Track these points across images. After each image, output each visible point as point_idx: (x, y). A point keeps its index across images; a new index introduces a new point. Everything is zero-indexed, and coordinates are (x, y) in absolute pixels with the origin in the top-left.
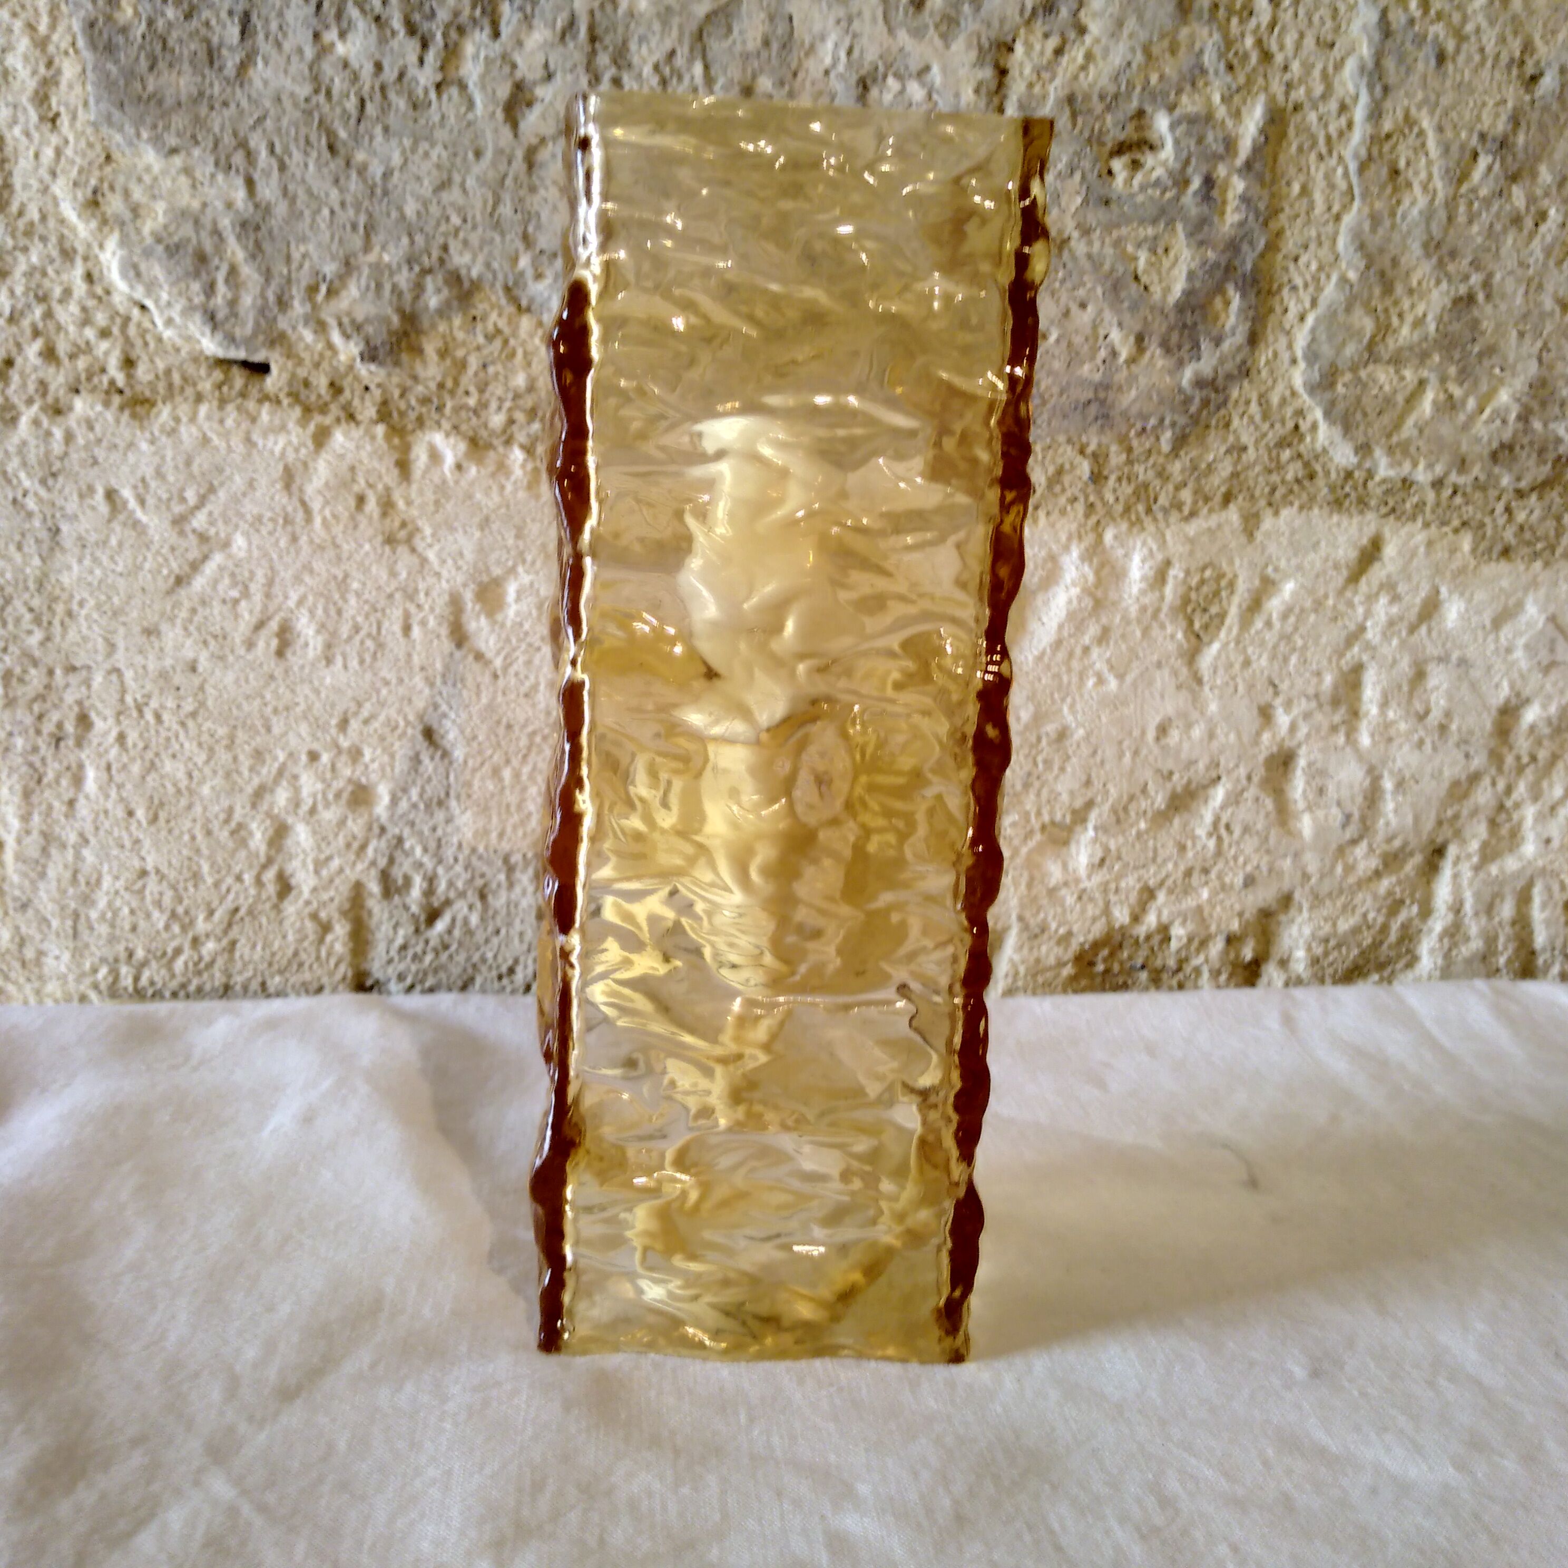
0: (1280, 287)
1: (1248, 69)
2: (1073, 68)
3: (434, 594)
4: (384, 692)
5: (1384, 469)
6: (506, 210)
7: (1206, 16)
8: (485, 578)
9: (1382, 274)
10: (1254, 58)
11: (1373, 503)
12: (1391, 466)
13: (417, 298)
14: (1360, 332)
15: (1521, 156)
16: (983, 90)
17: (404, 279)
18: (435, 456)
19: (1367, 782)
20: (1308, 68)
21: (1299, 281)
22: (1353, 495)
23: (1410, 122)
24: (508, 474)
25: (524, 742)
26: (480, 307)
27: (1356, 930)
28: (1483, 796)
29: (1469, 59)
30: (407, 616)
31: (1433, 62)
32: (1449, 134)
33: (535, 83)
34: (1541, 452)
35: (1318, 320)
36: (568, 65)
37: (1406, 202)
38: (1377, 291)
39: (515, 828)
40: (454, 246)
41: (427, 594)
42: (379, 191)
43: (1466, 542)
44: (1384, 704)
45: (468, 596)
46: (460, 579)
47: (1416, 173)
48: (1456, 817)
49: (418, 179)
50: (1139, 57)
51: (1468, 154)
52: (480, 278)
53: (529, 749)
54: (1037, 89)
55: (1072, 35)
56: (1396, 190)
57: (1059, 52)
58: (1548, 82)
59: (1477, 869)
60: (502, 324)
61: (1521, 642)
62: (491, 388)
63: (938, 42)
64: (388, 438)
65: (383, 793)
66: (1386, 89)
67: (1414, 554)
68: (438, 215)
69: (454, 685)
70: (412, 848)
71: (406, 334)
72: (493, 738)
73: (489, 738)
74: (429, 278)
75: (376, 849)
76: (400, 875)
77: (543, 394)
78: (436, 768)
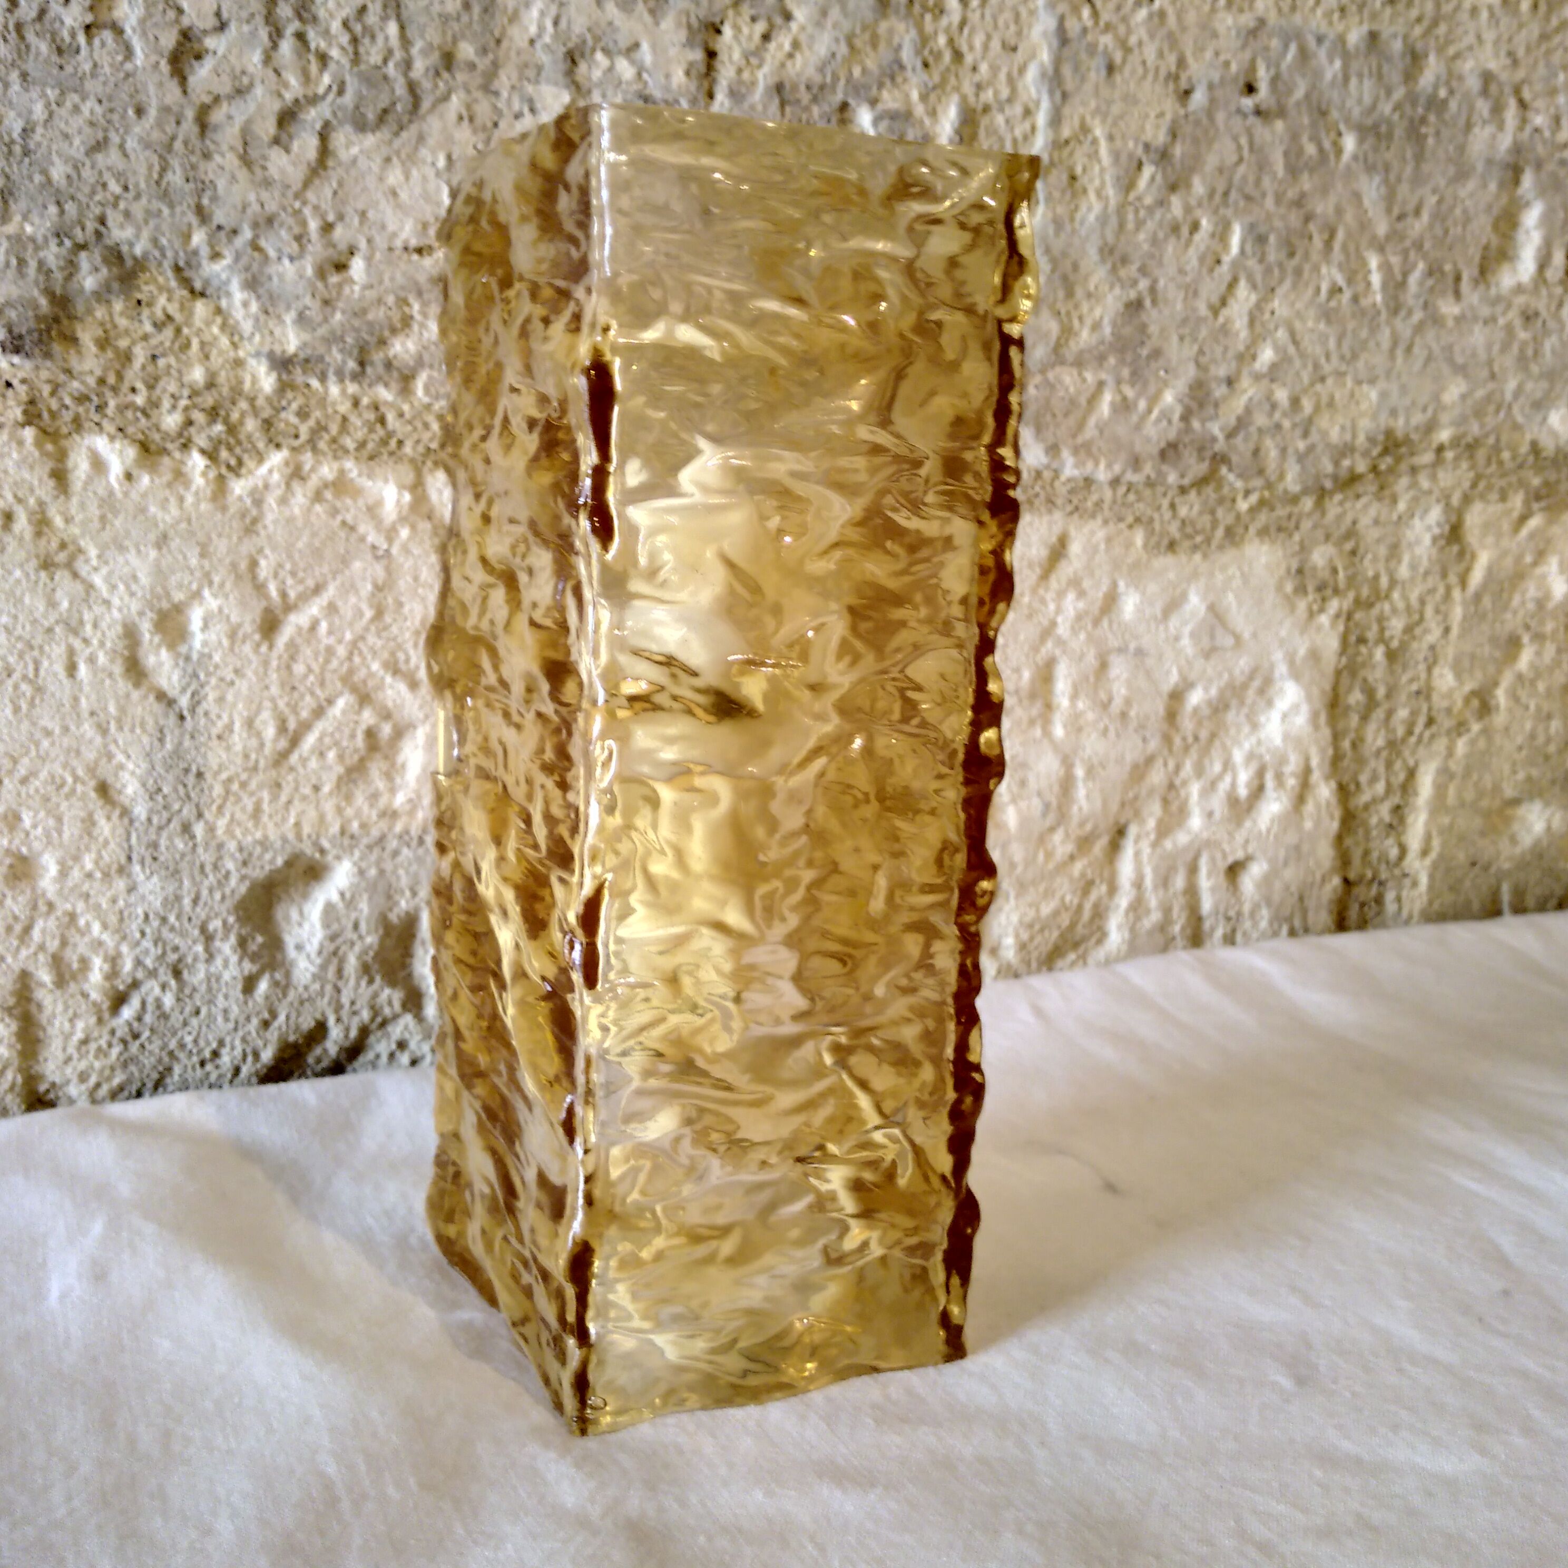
1: (942, 67)
2: (780, 56)
3: (104, 625)
4: (45, 743)
5: (1070, 469)
6: (175, 178)
7: (903, 10)
8: (165, 605)
9: (1065, 278)
10: (947, 57)
11: (1059, 502)
12: (1076, 466)
13: (68, 278)
14: (1047, 335)
15: (1178, 166)
16: (694, 73)
17: (52, 254)
18: (98, 465)
19: (1062, 772)
20: (995, 70)
22: (1043, 495)
23: (1085, 129)
24: (187, 484)
25: (219, 789)
26: (145, 290)
27: (1056, 913)
28: (1157, 777)
29: (1133, 72)
30: (71, 653)
31: (1103, 72)
32: (1118, 143)
33: (205, 32)
34: (1201, 450)
36: (244, 14)
37: (1083, 208)
38: (1061, 294)
39: (211, 891)
40: (113, 218)
41: (95, 626)
42: (17, 149)
43: (1139, 538)
44: (1074, 697)
45: (146, 627)
46: (135, 606)
47: (1091, 180)
48: (1136, 798)
49: (66, 136)
50: (843, 49)
51: (1134, 164)
52: (146, 255)
53: (225, 799)
54: (746, 75)
55: (778, 20)
56: (1074, 195)
57: (766, 37)
58: (1199, 97)
59: (1154, 845)
60: (173, 309)
61: (1187, 630)
62: (161, 384)
63: (647, 18)
64: (38, 444)
65: (50, 865)
66: (1065, 96)
67: (1095, 550)
68: (92, 180)
69: (132, 730)
70: (88, 924)
71: (56, 320)
72: (181, 789)
73: (175, 790)
74: (83, 255)
75: (44, 931)
76: (75, 958)
77: (225, 391)
78: (113, 830)
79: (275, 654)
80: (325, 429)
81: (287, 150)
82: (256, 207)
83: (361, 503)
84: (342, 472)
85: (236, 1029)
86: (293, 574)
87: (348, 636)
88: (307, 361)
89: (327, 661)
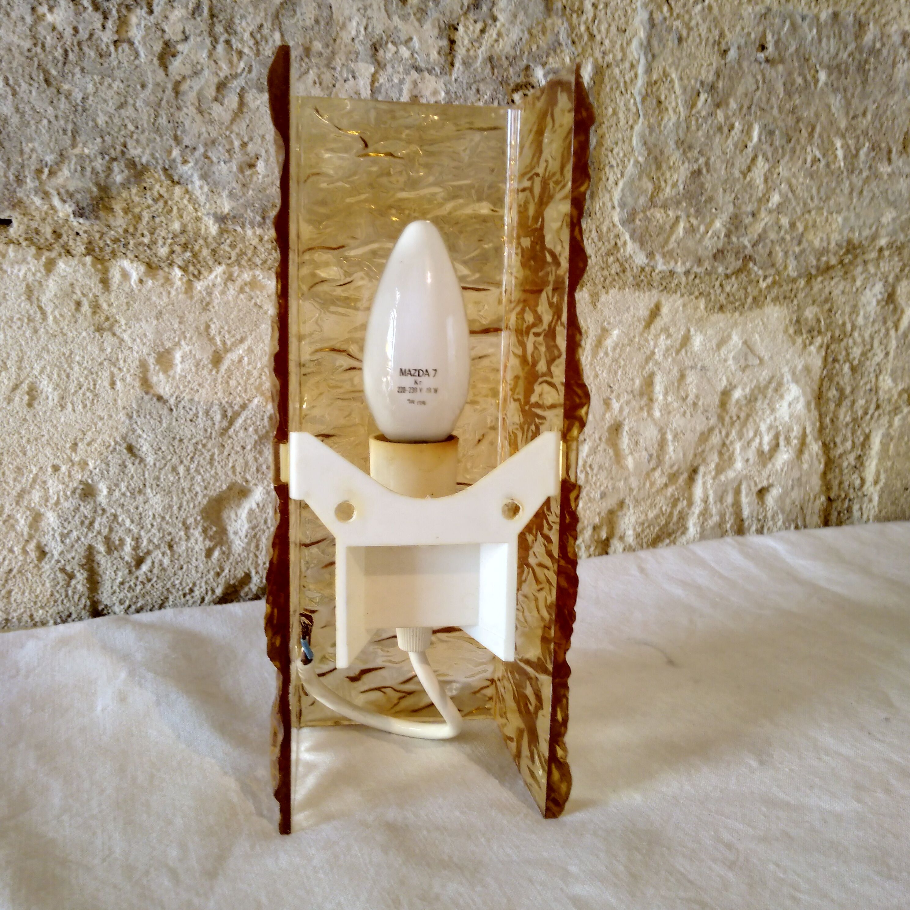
0: (604, 166)
1: (583, 43)
2: (491, 41)
3: (129, 361)
4: (100, 424)
5: (661, 266)
6: (163, 121)
7: (560, 13)
8: (162, 350)
9: (656, 158)
10: (586, 38)
11: (655, 284)
12: (664, 264)
13: (108, 176)
14: (646, 191)
15: (721, 93)
16: (442, 53)
17: (99, 164)
18: (125, 275)
19: (659, 437)
20: (613, 43)
21: (614, 163)
22: (645, 280)
23: (666, 74)
24: (172, 284)
25: (191, 448)
26: (148, 181)
27: (657, 517)
28: (715, 439)
29: (694, 40)
30: (112, 375)
31: (676, 41)
32: (686, 82)
33: (177, 42)
34: (737, 253)
35: (624, 184)
36: (198, 31)
37: (666, 119)
38: (654, 168)
39: (188, 502)
40: (130, 143)
41: (125, 361)
42: (80, 108)
43: (702, 304)
44: (666, 394)
46: (145, 350)
47: (670, 103)
48: (703, 451)
49: (105, 101)
50: (526, 36)
51: (695, 93)
52: (148, 164)
53: (195, 454)
54: (472, 53)
55: (490, 22)
56: (660, 112)
57: (483, 31)
58: (732, 54)
59: (714, 478)
60: (163, 191)
61: (731, 356)
62: (158, 231)
63: (417, 24)
64: (93, 265)
65: (103, 488)
66: (654, 56)
67: (677, 312)
68: (119, 124)
69: (145, 417)
70: (123, 520)
71: (102, 199)
72: (171, 448)
73: (168, 448)
74: (115, 164)
75: (100, 524)
76: (117, 538)
77: (191, 234)
78: (136, 470)
79: (219, 376)
80: (245, 254)
81: (222, 104)
82: (205, 135)
83: (265, 293)
84: (254, 276)
85: (202, 577)
86: (229, 332)
87: (259, 366)
88: (234, 217)
89: (248, 379)
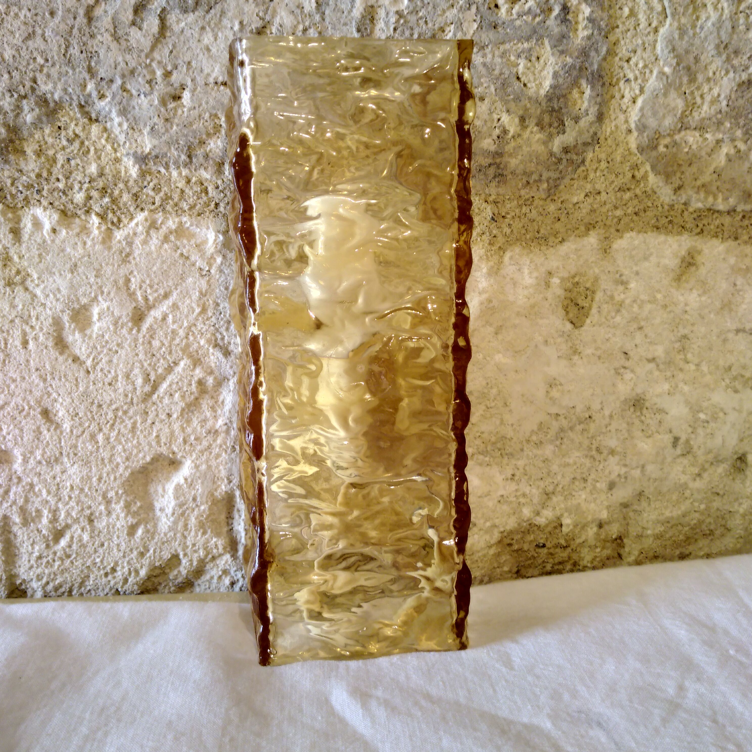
0: (618, 80)
3: (42, 318)
4: (13, 386)
5: (695, 202)
6: (75, 51)
8: (77, 306)
9: (688, 69)
11: (688, 226)
12: (700, 200)
13: (18, 115)
14: (674, 109)
17: (7, 103)
18: (37, 224)
19: (690, 416)
21: (631, 76)
22: (674, 221)
24: (88, 234)
25: (111, 415)
26: (63, 120)
27: (686, 515)
30: (24, 334)
35: (645, 102)
37: (703, 18)
38: (685, 80)
39: (108, 474)
40: (41, 78)
41: (37, 319)
45: (66, 318)
46: (59, 307)
52: (61, 100)
53: (115, 421)
56: (695, 9)
60: (78, 130)
62: (73, 175)
64: (4, 213)
65: (18, 455)
68: (27, 57)
69: (60, 379)
70: (40, 490)
71: (11, 141)
72: (89, 414)
73: (86, 414)
74: (25, 102)
75: (15, 494)
76: (33, 509)
77: (110, 178)
78: (52, 437)
79: (141, 335)
80: (171, 198)
81: (140, 29)
82: (123, 65)
83: (193, 242)
84: (181, 223)
85: (124, 557)
86: (151, 287)
87: (186, 324)
88: (157, 157)
89: (173, 339)
